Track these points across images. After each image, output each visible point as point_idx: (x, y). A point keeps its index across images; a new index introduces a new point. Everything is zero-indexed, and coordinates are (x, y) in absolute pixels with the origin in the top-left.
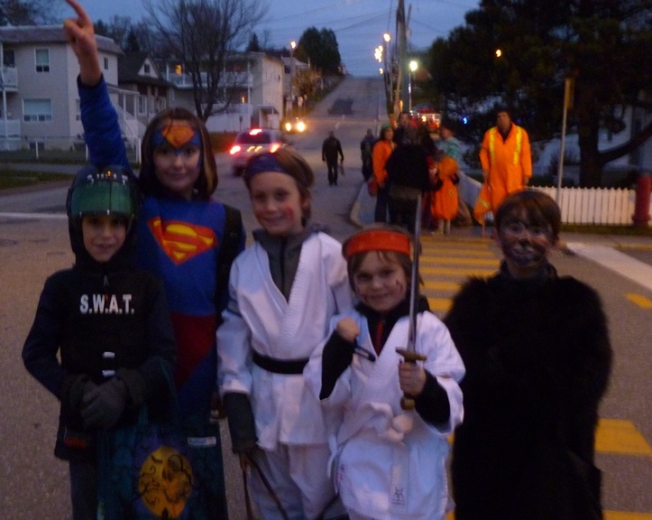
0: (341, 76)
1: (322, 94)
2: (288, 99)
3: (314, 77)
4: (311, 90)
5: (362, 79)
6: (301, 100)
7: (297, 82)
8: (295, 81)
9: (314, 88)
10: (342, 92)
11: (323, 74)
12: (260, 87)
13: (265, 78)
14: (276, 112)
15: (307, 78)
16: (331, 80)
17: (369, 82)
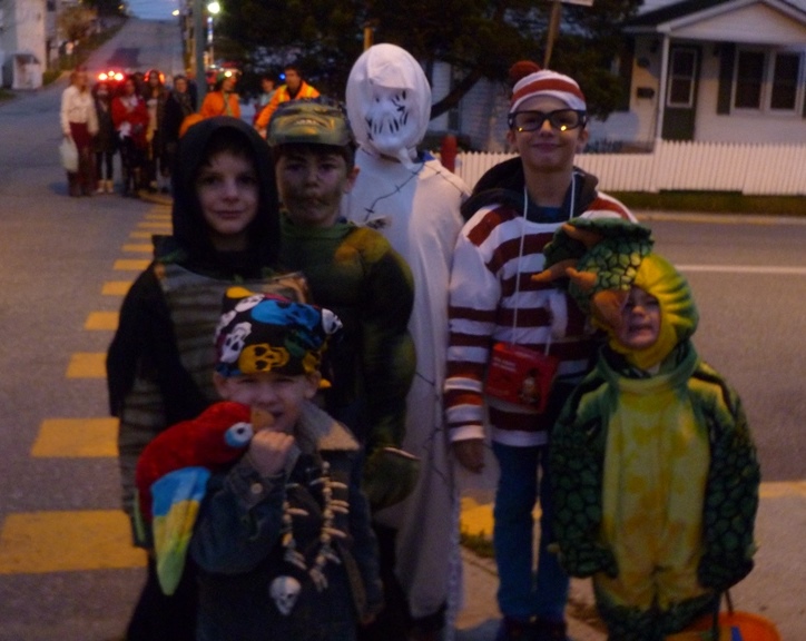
0: (124, 17)
1: (98, 40)
2: (53, 45)
3: (88, 17)
4: (84, 35)
5: (151, 22)
6: (70, 48)
7: (63, 21)
8: (61, 21)
9: (89, 32)
10: (124, 38)
11: (100, 14)
12: (13, 26)
13: (19, 15)
14: (36, 61)
15: (77, 17)
16: (111, 22)
17: (161, 25)
